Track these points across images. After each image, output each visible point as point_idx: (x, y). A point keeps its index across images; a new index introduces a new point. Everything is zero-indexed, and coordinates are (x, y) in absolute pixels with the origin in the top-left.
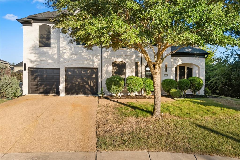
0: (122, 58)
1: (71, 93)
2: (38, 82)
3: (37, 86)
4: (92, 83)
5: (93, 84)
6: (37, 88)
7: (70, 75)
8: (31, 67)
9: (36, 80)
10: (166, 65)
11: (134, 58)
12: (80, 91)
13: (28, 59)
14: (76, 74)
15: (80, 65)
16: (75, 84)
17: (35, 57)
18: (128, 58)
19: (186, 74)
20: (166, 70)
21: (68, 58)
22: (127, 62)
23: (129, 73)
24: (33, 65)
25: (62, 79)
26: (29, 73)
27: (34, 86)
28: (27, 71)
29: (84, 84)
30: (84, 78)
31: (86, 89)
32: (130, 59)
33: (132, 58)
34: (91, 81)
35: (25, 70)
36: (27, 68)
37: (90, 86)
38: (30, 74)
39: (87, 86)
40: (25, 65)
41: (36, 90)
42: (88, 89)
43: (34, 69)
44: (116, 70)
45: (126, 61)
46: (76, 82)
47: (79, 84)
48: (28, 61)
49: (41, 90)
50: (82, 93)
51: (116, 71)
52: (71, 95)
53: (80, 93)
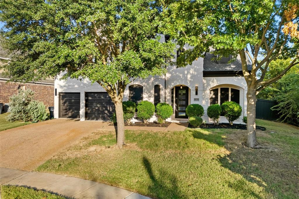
0: (139, 81)
1: (91, 118)
2: (67, 106)
3: (66, 111)
4: (111, 108)
5: (112, 110)
6: (66, 112)
7: (90, 100)
8: (60, 92)
9: (66, 105)
10: (196, 87)
11: (151, 82)
12: (100, 116)
13: (58, 84)
14: (96, 99)
15: (98, 90)
16: (95, 109)
17: (64, 82)
18: (145, 81)
19: (230, 98)
20: (197, 94)
21: (88, 83)
22: (144, 86)
23: (146, 98)
24: (62, 90)
25: (82, 104)
26: (59, 98)
27: (64, 110)
28: (58, 96)
29: (103, 109)
30: (104, 103)
31: (105, 115)
32: (147, 82)
33: (150, 82)
34: (110, 106)
35: (56, 95)
36: (58, 93)
37: (109, 111)
38: (61, 99)
39: (106, 112)
40: (56, 90)
41: (65, 115)
42: (107, 114)
43: (64, 94)
44: (133, 94)
45: (143, 84)
46: (96, 107)
47: (98, 109)
48: (58, 86)
49: (70, 114)
50: (101, 118)
51: (133, 96)
52: (91, 120)
53: (99, 118)
